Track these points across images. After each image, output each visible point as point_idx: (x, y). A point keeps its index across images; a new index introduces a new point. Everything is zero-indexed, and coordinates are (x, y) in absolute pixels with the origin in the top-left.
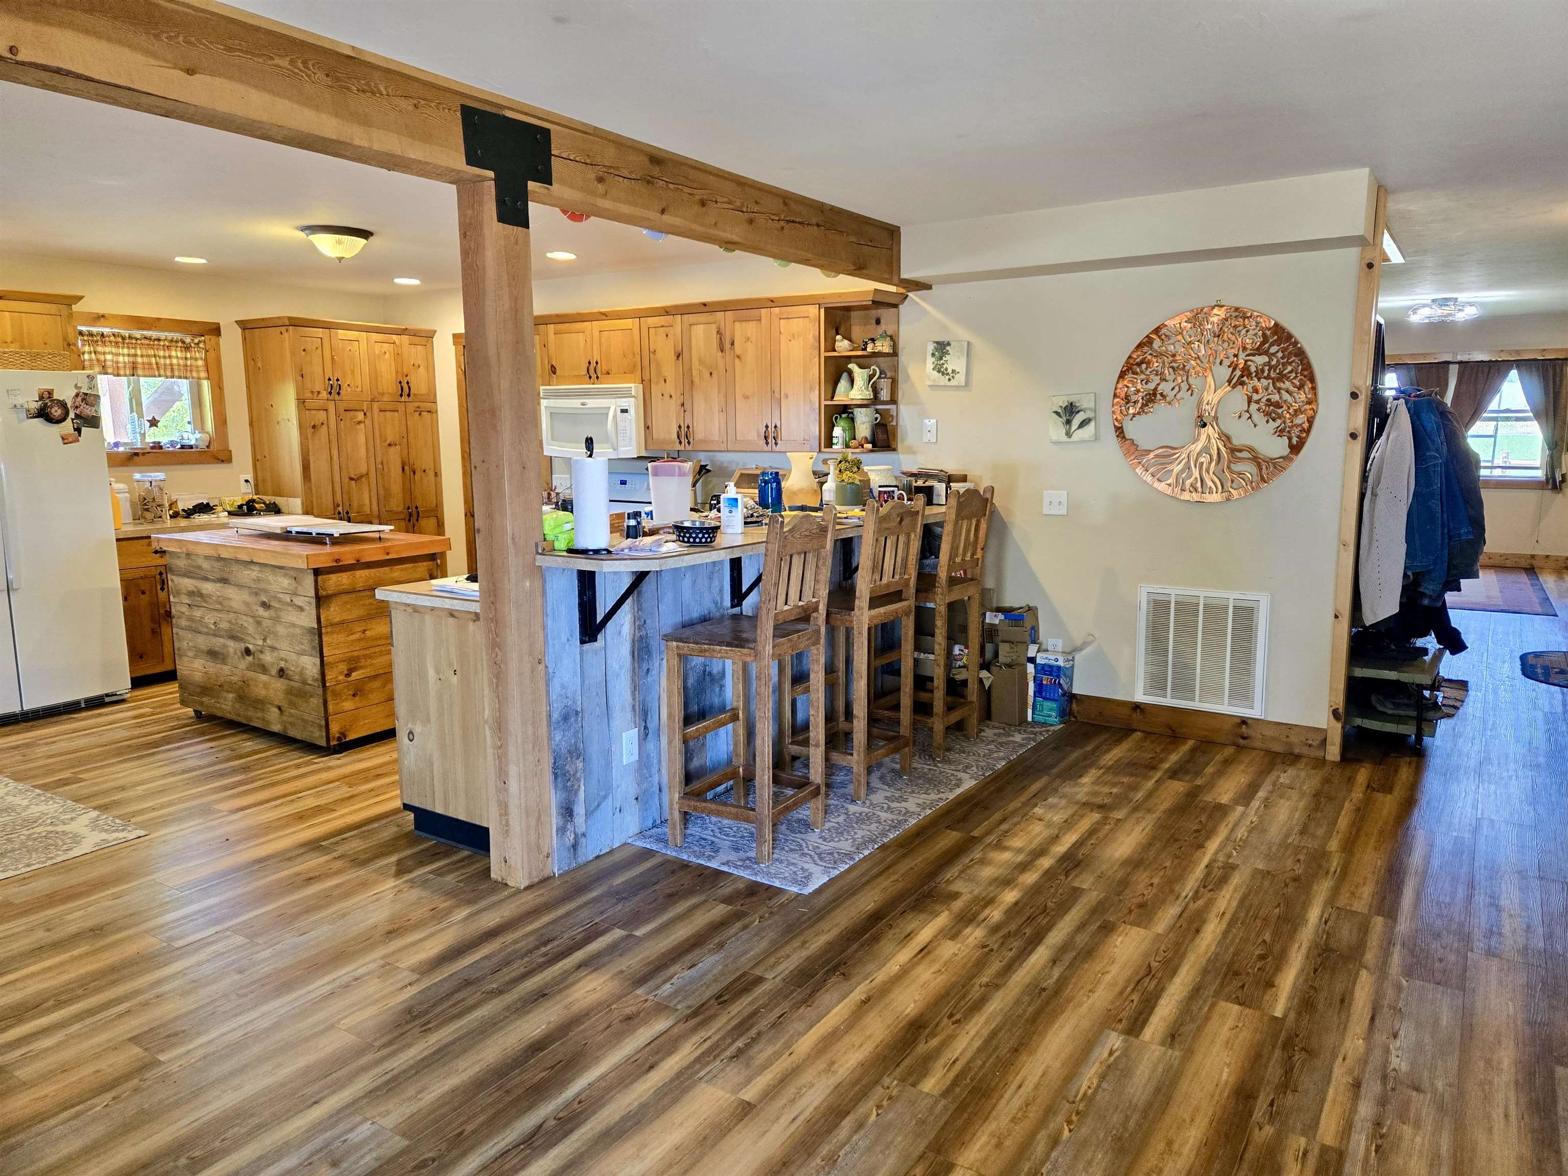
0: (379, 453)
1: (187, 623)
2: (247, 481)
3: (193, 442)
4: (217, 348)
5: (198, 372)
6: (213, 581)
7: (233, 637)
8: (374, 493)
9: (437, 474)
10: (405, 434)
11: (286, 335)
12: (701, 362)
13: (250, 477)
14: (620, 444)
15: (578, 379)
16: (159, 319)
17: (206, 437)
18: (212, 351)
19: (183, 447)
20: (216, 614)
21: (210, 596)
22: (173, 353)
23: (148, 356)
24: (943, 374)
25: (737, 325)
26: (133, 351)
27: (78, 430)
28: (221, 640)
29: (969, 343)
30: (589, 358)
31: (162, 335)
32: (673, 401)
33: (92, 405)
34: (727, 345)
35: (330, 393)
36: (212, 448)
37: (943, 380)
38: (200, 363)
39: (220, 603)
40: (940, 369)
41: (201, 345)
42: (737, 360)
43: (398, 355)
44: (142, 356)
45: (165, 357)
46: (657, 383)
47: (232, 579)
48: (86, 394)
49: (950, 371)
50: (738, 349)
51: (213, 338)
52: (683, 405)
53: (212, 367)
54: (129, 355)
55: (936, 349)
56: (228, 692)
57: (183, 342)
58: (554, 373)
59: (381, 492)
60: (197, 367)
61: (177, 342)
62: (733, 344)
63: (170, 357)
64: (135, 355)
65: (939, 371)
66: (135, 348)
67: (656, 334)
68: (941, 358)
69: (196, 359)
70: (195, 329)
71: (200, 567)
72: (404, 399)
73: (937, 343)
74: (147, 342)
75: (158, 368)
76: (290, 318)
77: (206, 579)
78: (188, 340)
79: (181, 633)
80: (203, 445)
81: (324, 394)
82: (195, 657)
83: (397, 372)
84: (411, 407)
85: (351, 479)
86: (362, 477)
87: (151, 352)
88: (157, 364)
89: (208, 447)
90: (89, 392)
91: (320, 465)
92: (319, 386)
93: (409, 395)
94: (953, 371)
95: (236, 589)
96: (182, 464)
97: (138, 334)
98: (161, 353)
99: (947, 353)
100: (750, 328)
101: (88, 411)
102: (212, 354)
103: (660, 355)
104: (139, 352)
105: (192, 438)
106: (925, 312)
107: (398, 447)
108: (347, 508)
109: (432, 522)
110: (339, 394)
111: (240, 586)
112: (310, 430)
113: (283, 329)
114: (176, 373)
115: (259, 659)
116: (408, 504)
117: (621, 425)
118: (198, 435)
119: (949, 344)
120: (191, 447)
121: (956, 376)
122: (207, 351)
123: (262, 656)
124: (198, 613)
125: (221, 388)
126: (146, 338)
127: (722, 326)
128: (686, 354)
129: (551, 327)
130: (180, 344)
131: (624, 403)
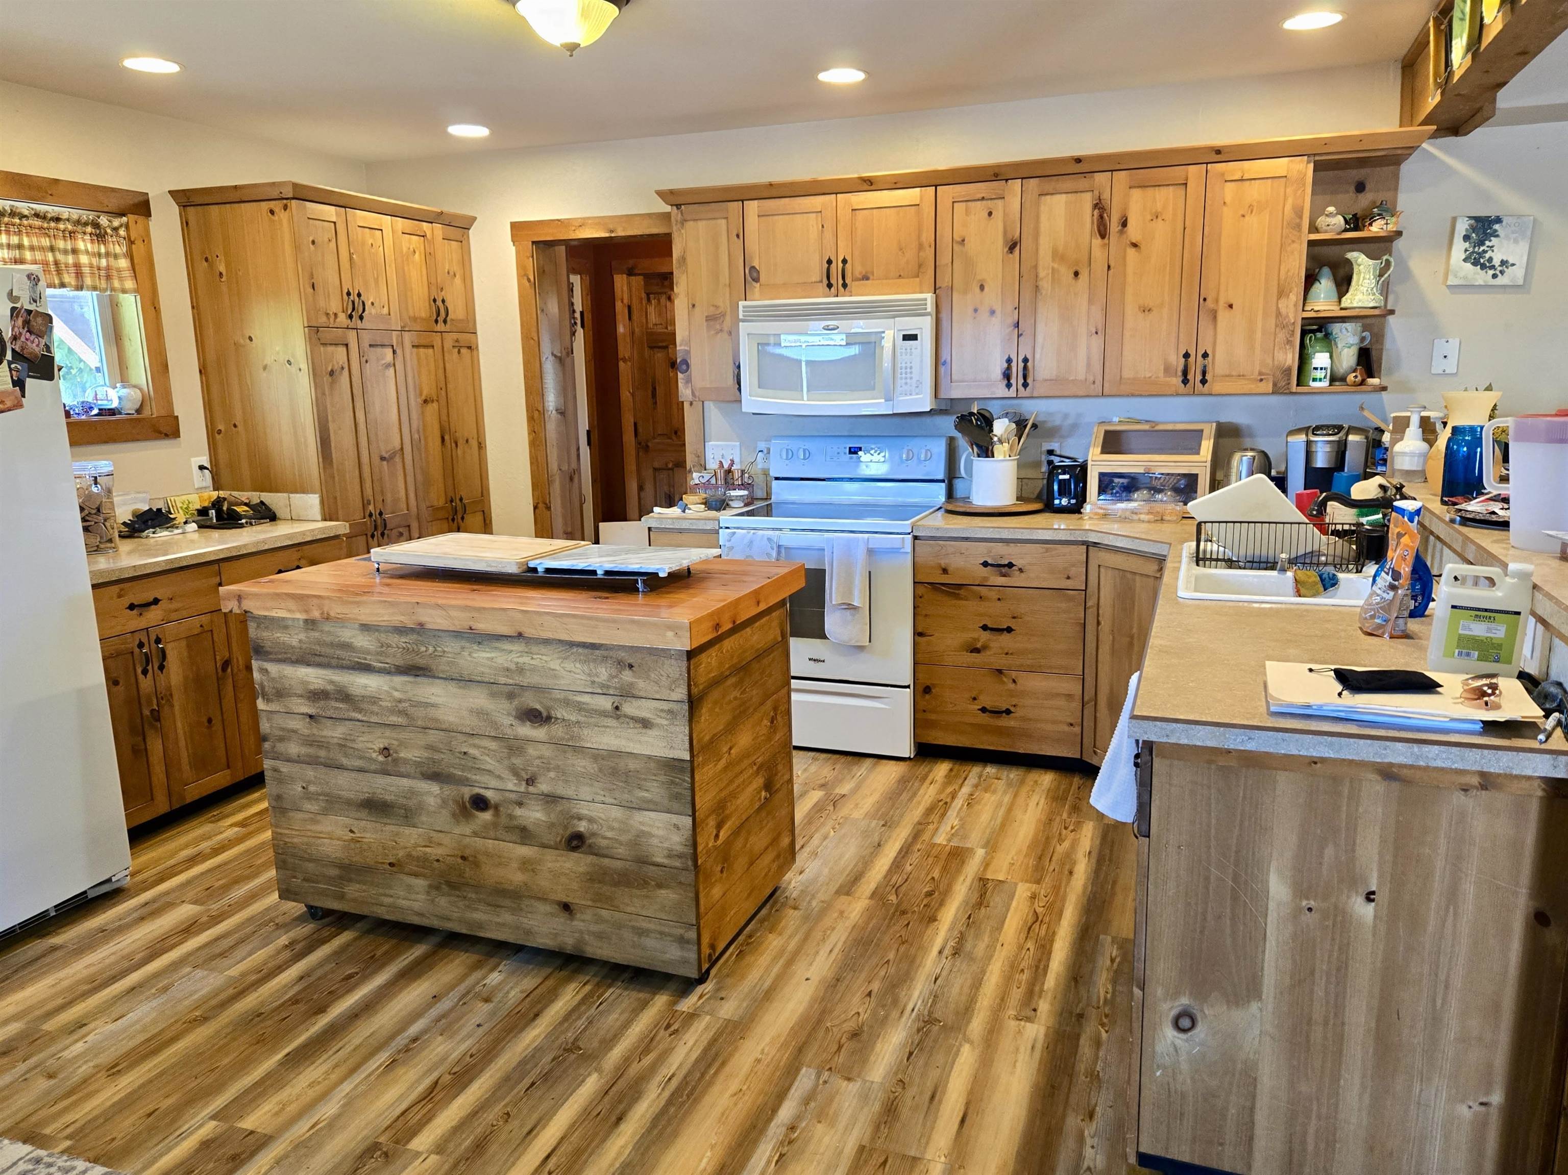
0: (414, 415)
1: (304, 750)
2: (202, 468)
3: (115, 404)
4: (146, 239)
5: (121, 279)
6: (380, 671)
7: (435, 776)
8: (410, 479)
9: (481, 446)
10: (443, 385)
11: (282, 216)
12: (1057, 255)
13: (205, 460)
14: (899, 389)
15: (806, 288)
16: (56, 181)
17: (136, 395)
18: (139, 243)
19: (102, 412)
20: (388, 732)
21: (374, 700)
22: (81, 245)
23: (42, 249)
24: (1483, 267)
25: (1136, 194)
26: (15, 240)
27: (19, 384)
28: (405, 782)
29: (1535, 221)
30: (829, 253)
31: (65, 212)
32: (996, 320)
33: (40, 335)
34: (1114, 226)
35: (351, 317)
36: (146, 413)
37: (1482, 277)
38: (123, 263)
39: (403, 713)
40: (1477, 260)
41: (122, 232)
42: (1131, 251)
43: (429, 256)
44: (32, 248)
45: (65, 252)
46: (965, 292)
47: (442, 666)
48: (29, 312)
49: (1496, 262)
50: (1134, 231)
51: (140, 219)
52: (1017, 325)
53: (142, 270)
54: (9, 246)
55: (1473, 229)
56: (416, 875)
57: (96, 225)
58: (756, 280)
59: (420, 477)
60: (119, 270)
61: (86, 224)
62: (1124, 224)
63: (75, 251)
64: (20, 247)
65: (1475, 263)
66: (19, 233)
67: (967, 212)
68: (1482, 243)
69: (116, 256)
70: (113, 203)
71: (347, 646)
72: (440, 327)
73: (1477, 219)
74: (37, 223)
75: (59, 272)
76: (295, 186)
77: (366, 668)
78: (104, 221)
79: (285, 768)
80: (130, 407)
81: (342, 318)
82: (325, 812)
83: (429, 284)
84: (449, 339)
85: (383, 459)
86: (394, 454)
87: (46, 242)
88: (56, 263)
89: (138, 411)
90: (32, 307)
91: (342, 438)
92: (335, 305)
93: (445, 322)
94: (1503, 263)
95: (452, 687)
96: (106, 442)
97: (23, 207)
98: (61, 244)
99: (1495, 234)
100: (1164, 198)
101: (35, 347)
102: (138, 248)
103: (972, 245)
104: (26, 242)
105: (113, 397)
106: (1449, 172)
107: (435, 405)
108: (380, 505)
109: (479, 518)
110: (361, 318)
111: (465, 681)
112: (327, 379)
113: (277, 206)
114: (88, 281)
115: (511, 817)
116: (451, 494)
117: (902, 360)
118: (124, 392)
119: (1498, 220)
120: (112, 412)
121: (1509, 271)
122: (131, 242)
123: (518, 812)
124: (335, 732)
125: (157, 309)
126: (37, 215)
127: (1106, 196)
128: (1027, 243)
129: (752, 207)
130: (89, 229)
131: (910, 324)
